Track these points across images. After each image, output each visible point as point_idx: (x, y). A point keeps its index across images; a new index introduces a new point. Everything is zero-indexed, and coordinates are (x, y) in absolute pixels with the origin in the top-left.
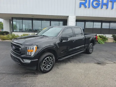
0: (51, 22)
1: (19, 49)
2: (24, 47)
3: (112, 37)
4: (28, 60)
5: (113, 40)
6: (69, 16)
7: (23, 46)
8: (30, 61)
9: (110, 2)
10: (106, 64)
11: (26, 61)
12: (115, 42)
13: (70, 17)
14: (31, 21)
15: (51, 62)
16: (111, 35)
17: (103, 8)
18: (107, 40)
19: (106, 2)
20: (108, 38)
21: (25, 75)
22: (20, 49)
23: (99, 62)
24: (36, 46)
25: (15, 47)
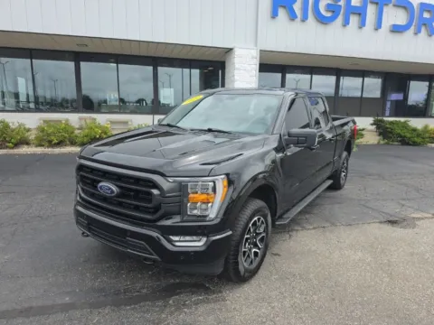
0: (159, 68)
1: (151, 194)
2: (174, 182)
3: (372, 125)
4: (188, 238)
5: (378, 138)
6: (236, 49)
7: (170, 179)
8: (204, 239)
9: (372, 3)
10: (417, 223)
11: (180, 241)
12: (382, 142)
13: (237, 52)
14: (71, 65)
15: (260, 233)
16: (371, 120)
17: (348, 24)
18: (362, 136)
19: (358, 5)
20: (363, 130)
21: (171, 302)
22: (155, 192)
23: (391, 219)
24: (223, 176)
25: (117, 186)
